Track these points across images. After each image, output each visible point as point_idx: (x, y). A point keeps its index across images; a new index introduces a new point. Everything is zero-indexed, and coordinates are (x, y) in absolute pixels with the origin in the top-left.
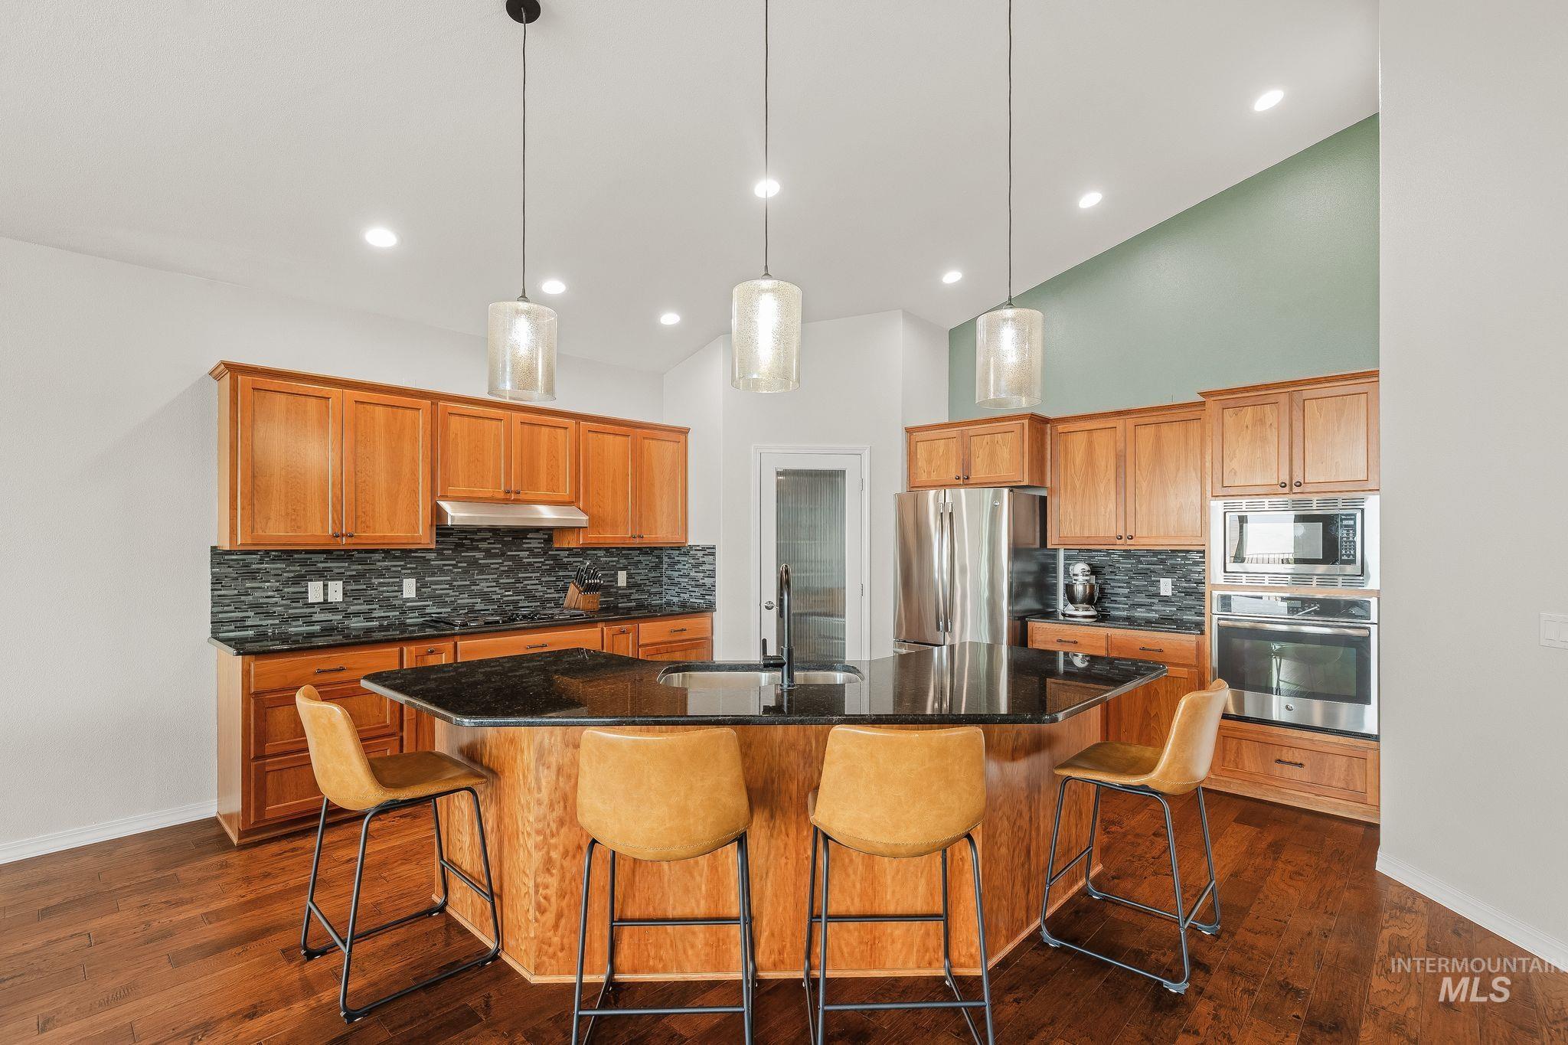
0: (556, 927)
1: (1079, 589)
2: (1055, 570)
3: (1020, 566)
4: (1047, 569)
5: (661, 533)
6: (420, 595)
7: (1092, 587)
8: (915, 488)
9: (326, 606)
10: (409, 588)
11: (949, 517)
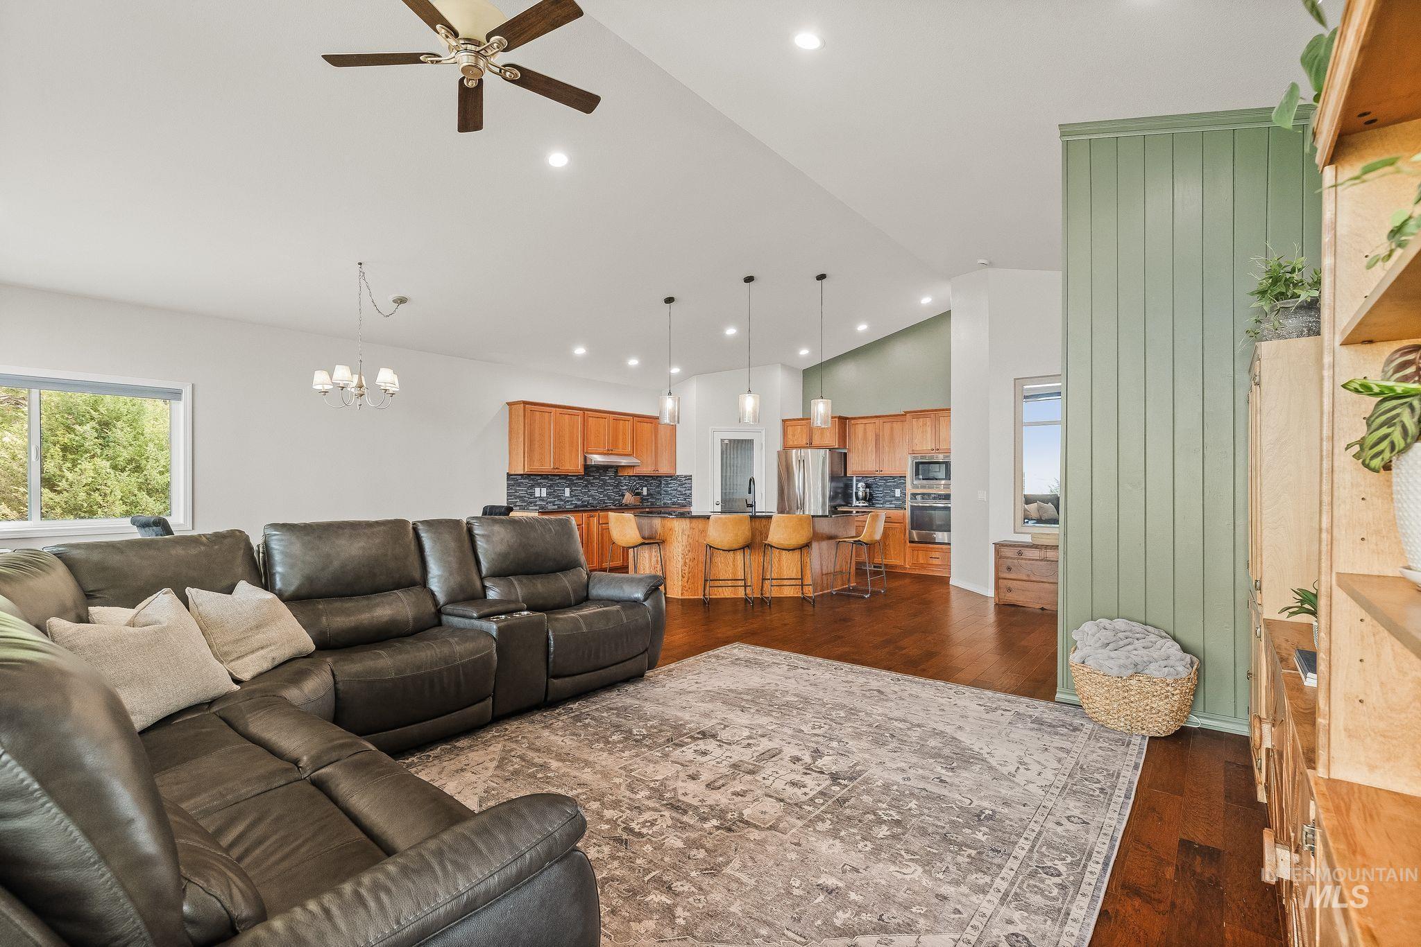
0: (687, 582)
1: (860, 494)
2: (852, 487)
3: (833, 484)
4: (848, 486)
5: (664, 469)
6: (572, 496)
7: (866, 493)
8: (786, 448)
9: (541, 499)
10: (567, 492)
11: (802, 462)
